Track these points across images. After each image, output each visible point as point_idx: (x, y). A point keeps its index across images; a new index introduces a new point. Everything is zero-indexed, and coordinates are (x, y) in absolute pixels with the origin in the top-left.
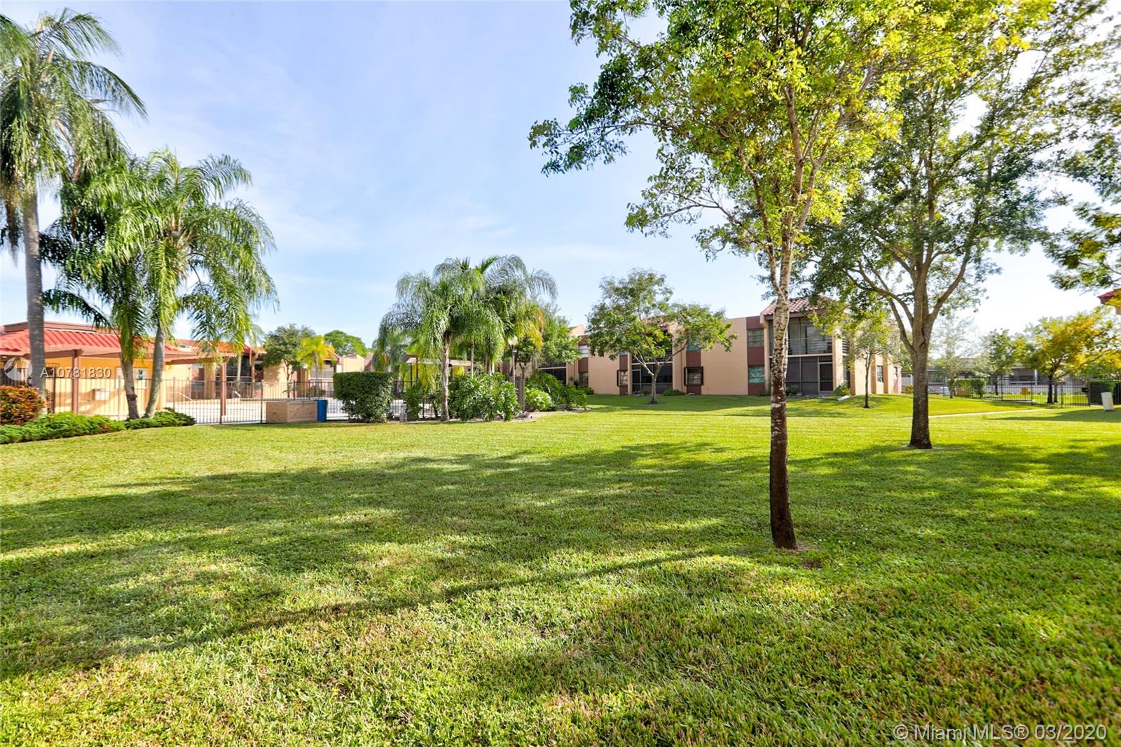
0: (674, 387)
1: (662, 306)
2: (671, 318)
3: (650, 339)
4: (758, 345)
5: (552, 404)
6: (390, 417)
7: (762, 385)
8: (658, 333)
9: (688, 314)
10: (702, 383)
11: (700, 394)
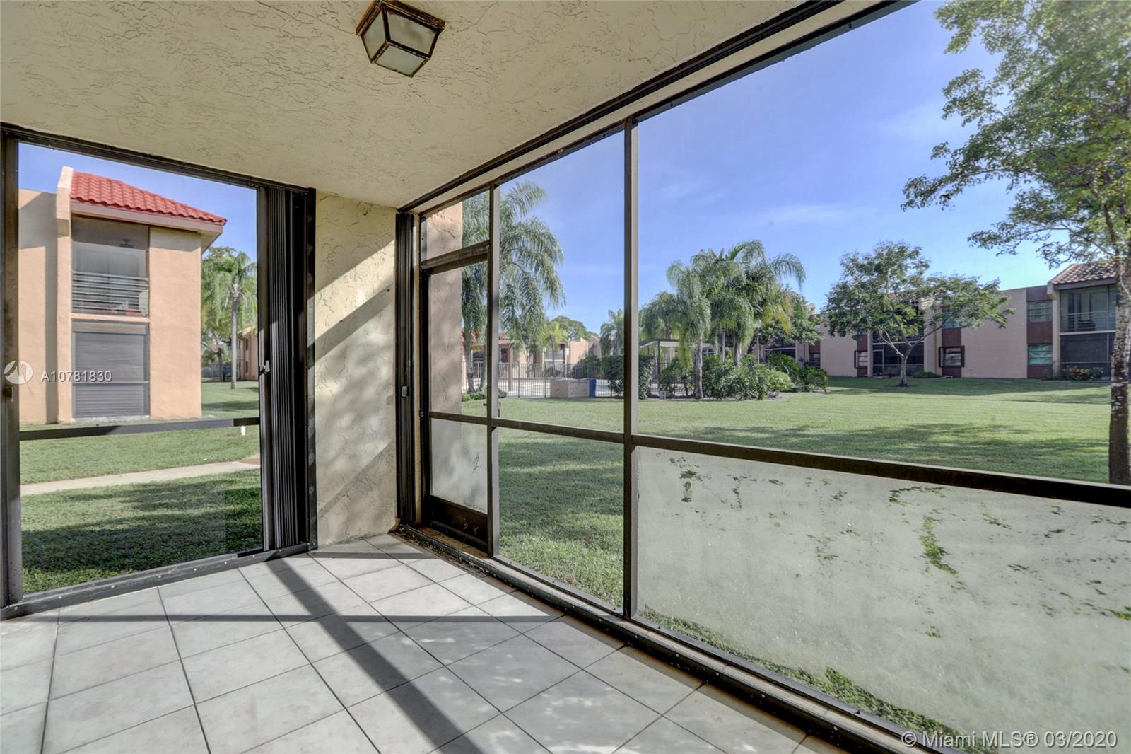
0: (926, 369)
1: (914, 281)
2: (925, 293)
3: (898, 318)
4: (1043, 319)
5: (793, 385)
6: (650, 396)
7: (1050, 367)
8: (909, 311)
9: (948, 288)
10: (963, 365)
11: (960, 377)
